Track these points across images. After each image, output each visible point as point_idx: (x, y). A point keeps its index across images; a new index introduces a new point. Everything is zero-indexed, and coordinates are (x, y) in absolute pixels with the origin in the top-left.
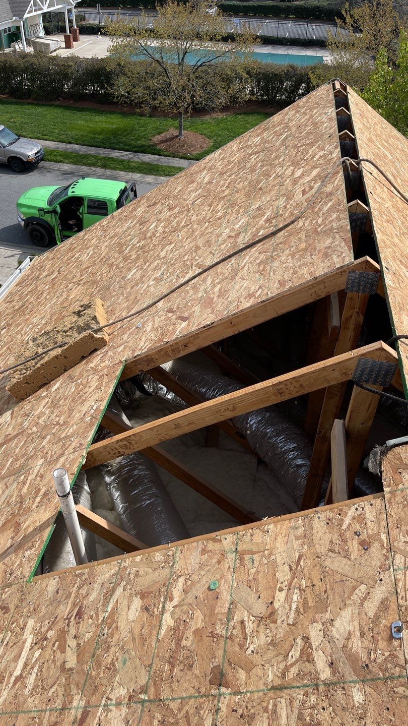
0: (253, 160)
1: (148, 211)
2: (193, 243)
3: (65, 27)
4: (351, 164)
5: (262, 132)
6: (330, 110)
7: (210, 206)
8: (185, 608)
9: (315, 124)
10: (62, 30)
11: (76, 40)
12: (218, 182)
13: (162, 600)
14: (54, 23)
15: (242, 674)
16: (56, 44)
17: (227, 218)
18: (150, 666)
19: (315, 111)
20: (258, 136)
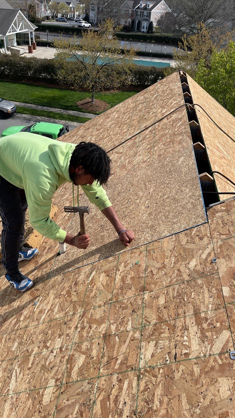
0: (140, 107)
1: (85, 132)
2: (113, 144)
3: (29, 41)
4: (190, 106)
5: (144, 94)
6: (178, 84)
7: (120, 127)
8: (125, 272)
9: (171, 90)
10: (27, 43)
11: (34, 49)
12: (122, 117)
13: (115, 271)
14: (22, 39)
15: (153, 286)
16: (23, 50)
17: (129, 132)
18: (112, 292)
19: (171, 84)
20: (142, 96)
